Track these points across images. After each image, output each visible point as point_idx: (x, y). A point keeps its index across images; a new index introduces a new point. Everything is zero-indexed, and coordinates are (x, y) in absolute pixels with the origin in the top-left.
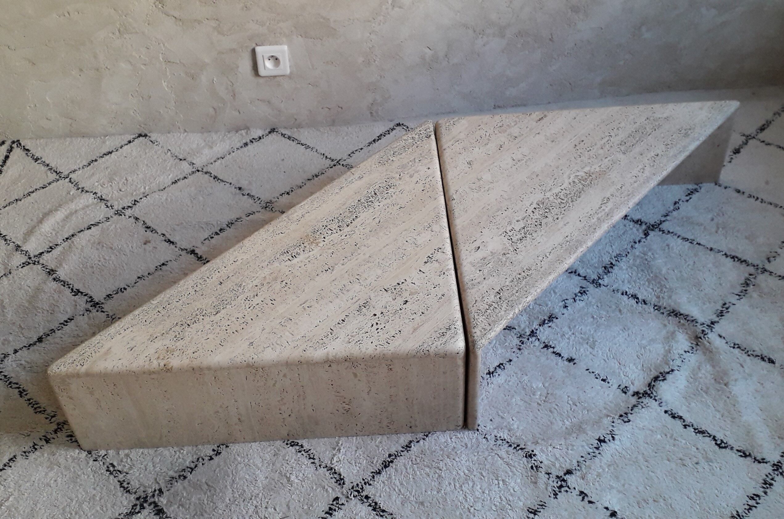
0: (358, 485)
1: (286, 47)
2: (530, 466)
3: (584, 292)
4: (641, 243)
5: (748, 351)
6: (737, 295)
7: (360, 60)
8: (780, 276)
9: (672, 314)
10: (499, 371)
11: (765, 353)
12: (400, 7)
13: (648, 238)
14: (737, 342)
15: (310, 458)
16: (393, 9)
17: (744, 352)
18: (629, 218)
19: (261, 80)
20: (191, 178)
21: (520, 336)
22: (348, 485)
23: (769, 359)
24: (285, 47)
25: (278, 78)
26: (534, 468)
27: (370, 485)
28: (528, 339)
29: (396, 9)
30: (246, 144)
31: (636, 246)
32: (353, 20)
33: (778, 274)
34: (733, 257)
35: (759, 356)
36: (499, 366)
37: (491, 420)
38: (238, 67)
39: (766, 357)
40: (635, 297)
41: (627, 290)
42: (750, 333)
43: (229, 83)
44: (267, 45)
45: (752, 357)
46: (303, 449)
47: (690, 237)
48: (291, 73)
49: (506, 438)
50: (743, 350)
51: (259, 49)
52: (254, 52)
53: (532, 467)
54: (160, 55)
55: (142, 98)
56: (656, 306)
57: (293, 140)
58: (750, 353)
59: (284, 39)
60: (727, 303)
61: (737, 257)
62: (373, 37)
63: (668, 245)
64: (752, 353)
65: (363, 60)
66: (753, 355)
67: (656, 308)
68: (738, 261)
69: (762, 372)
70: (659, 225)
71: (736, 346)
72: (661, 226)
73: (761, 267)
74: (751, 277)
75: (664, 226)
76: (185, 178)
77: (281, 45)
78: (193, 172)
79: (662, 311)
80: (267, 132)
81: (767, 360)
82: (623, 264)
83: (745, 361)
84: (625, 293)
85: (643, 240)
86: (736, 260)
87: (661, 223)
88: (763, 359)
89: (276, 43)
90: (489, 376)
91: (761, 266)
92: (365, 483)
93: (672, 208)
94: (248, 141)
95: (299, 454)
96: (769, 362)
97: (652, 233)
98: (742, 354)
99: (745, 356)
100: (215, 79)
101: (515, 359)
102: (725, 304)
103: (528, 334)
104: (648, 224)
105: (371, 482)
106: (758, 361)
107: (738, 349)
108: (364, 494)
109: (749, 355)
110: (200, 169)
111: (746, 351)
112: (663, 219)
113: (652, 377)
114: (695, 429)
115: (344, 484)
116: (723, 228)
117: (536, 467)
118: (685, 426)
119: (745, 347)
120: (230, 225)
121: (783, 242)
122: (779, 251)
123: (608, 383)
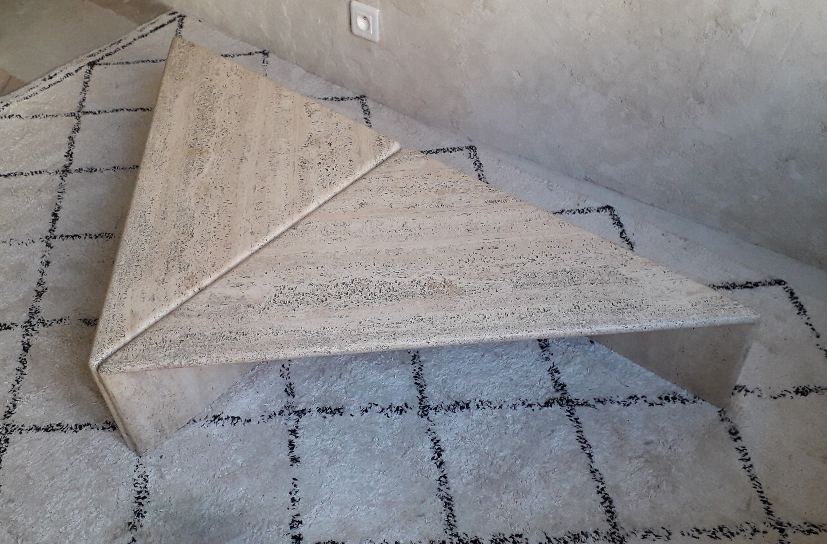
0: (14, 426)
1: (378, 11)
2: (130, 521)
3: (401, 411)
4: (529, 409)
6: (548, 538)
9: (445, 500)
10: (228, 423)
13: (546, 408)
15: (16, 380)
18: (556, 375)
19: (355, 39)
21: (288, 407)
22: (8, 421)
25: (368, 42)
26: (131, 526)
27: (21, 433)
28: (289, 414)
30: (325, 99)
31: (520, 408)
34: (606, 498)
36: (233, 418)
37: (161, 457)
38: (337, 15)
40: (439, 452)
41: (442, 440)
46: (23, 370)
47: (591, 439)
48: (380, 41)
49: (149, 481)
51: (354, 4)
52: (349, 4)
53: (130, 523)
56: (446, 478)
59: (377, 3)
60: (524, 537)
61: (611, 502)
63: (553, 431)
67: (443, 479)
68: (606, 507)
70: (578, 404)
72: (577, 408)
74: (593, 535)
75: (579, 411)
77: (373, 6)
79: (442, 488)
80: (354, 97)
82: (476, 414)
84: (436, 442)
85: (536, 408)
86: (607, 504)
87: (582, 405)
90: (213, 419)
91: (622, 533)
92: (19, 430)
93: (621, 399)
94: (330, 98)
95: (16, 372)
97: (556, 407)
101: (253, 423)
102: (520, 536)
103: (297, 409)
104: (565, 396)
105: (23, 432)
108: (8, 436)
112: (591, 402)
115: (8, 417)
116: (646, 461)
117: (134, 526)
121: (697, 530)
122: (676, 534)
123: (294, 505)
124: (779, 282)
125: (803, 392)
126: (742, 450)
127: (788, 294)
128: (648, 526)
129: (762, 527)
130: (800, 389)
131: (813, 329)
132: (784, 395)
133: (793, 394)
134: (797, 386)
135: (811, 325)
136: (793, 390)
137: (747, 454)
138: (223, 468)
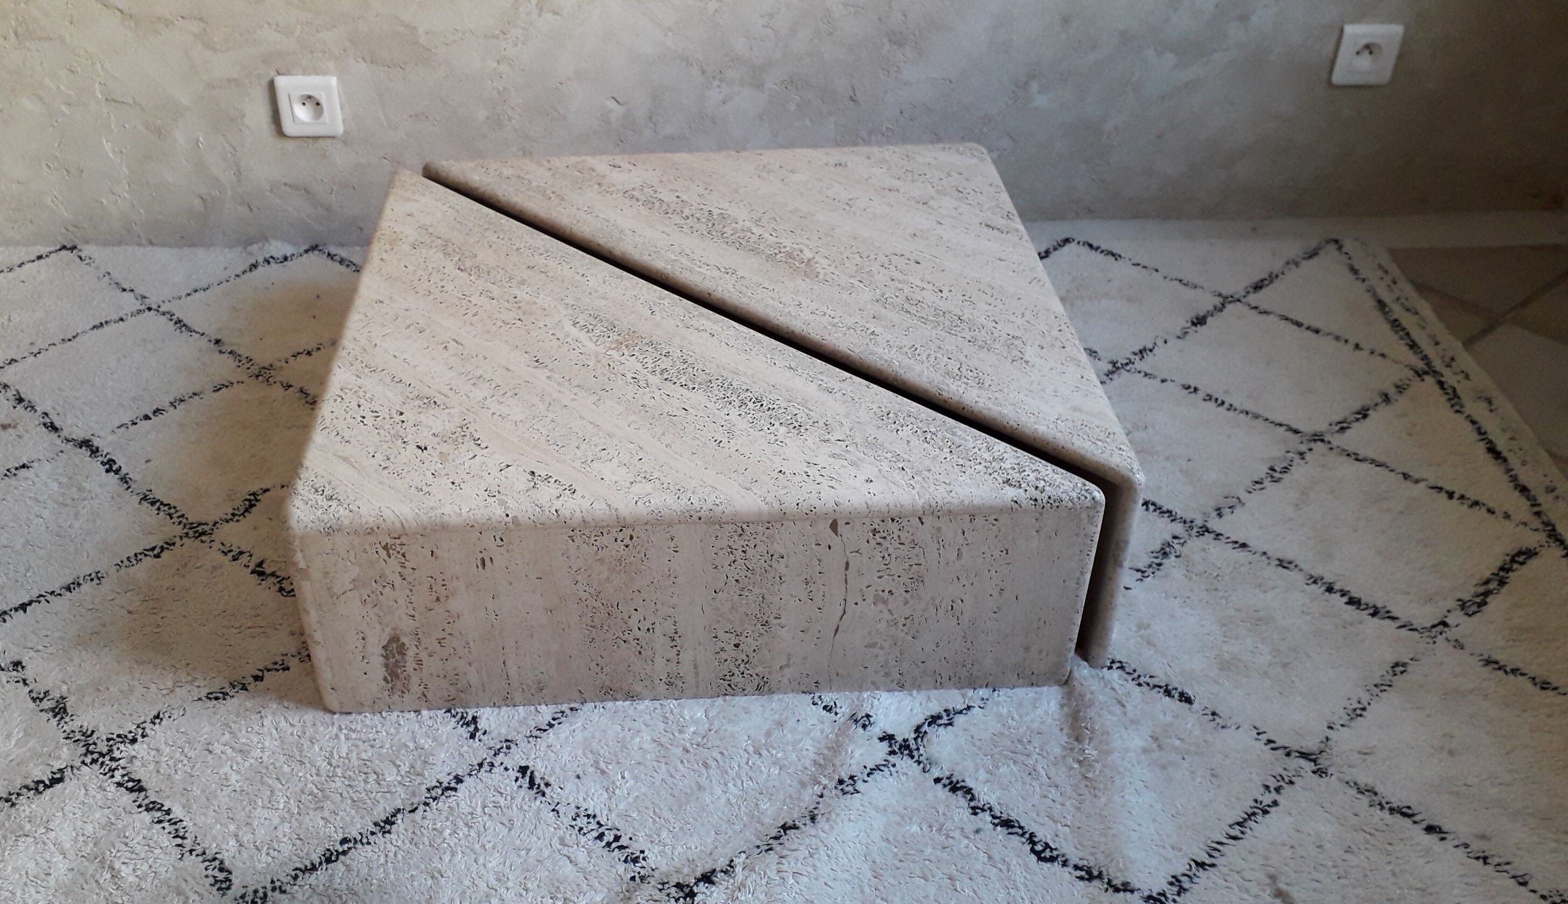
0: (256, 890)
1: (335, 79)
2: (629, 877)
5: (1139, 676)
6: (1139, 571)
7: (482, 114)
8: (1236, 542)
11: (1175, 682)
12: (555, 13)
14: (1118, 659)
16: (540, 15)
17: (1129, 678)
19: (289, 145)
20: (130, 321)
23: (1182, 694)
24: (333, 81)
25: (321, 142)
29: (549, 16)
30: (255, 267)
32: (464, 33)
33: (1234, 538)
34: (1146, 504)
35: (1160, 687)
37: (578, 777)
38: (244, 116)
39: (1176, 689)
42: (1149, 643)
43: (228, 148)
44: (297, 74)
45: (1145, 688)
48: (345, 132)
49: (598, 814)
50: (1128, 673)
51: (281, 82)
52: (271, 86)
53: (633, 879)
54: (97, 85)
55: (68, 171)
57: (348, 266)
58: (1142, 680)
59: (331, 64)
61: (1154, 504)
62: (504, 68)
64: (1148, 680)
65: (487, 114)
66: (1148, 685)
68: (1155, 510)
69: (1161, 717)
71: (1115, 666)
73: (1200, 525)
74: (1176, 541)
76: (122, 320)
77: (324, 74)
78: (139, 312)
80: (300, 249)
81: (1177, 695)
83: (1128, 694)
86: (1152, 508)
88: (1168, 693)
89: (316, 72)
91: (1199, 522)
92: (273, 890)
94: (261, 260)
96: (1180, 701)
98: (1127, 680)
99: (1131, 685)
100: (201, 139)
106: (1159, 695)
107: (1120, 671)
109: (1140, 685)
110: (154, 306)
111: (1136, 675)
113: (928, 713)
114: (994, 817)
117: (643, 877)
118: (975, 811)
119: (1133, 667)
120: (176, 404)
121: (1257, 482)
122: (1244, 496)
123: (836, 714)
124: (1067, 241)
125: (1199, 321)
126: (1209, 398)
127: (1087, 247)
128: (1212, 504)
129: (1303, 448)
130: (1195, 321)
131: (1145, 267)
132: (1187, 332)
133: (1194, 328)
134: (1189, 319)
135: (1138, 265)
136: (1189, 324)
137: (1216, 399)
138: (687, 736)
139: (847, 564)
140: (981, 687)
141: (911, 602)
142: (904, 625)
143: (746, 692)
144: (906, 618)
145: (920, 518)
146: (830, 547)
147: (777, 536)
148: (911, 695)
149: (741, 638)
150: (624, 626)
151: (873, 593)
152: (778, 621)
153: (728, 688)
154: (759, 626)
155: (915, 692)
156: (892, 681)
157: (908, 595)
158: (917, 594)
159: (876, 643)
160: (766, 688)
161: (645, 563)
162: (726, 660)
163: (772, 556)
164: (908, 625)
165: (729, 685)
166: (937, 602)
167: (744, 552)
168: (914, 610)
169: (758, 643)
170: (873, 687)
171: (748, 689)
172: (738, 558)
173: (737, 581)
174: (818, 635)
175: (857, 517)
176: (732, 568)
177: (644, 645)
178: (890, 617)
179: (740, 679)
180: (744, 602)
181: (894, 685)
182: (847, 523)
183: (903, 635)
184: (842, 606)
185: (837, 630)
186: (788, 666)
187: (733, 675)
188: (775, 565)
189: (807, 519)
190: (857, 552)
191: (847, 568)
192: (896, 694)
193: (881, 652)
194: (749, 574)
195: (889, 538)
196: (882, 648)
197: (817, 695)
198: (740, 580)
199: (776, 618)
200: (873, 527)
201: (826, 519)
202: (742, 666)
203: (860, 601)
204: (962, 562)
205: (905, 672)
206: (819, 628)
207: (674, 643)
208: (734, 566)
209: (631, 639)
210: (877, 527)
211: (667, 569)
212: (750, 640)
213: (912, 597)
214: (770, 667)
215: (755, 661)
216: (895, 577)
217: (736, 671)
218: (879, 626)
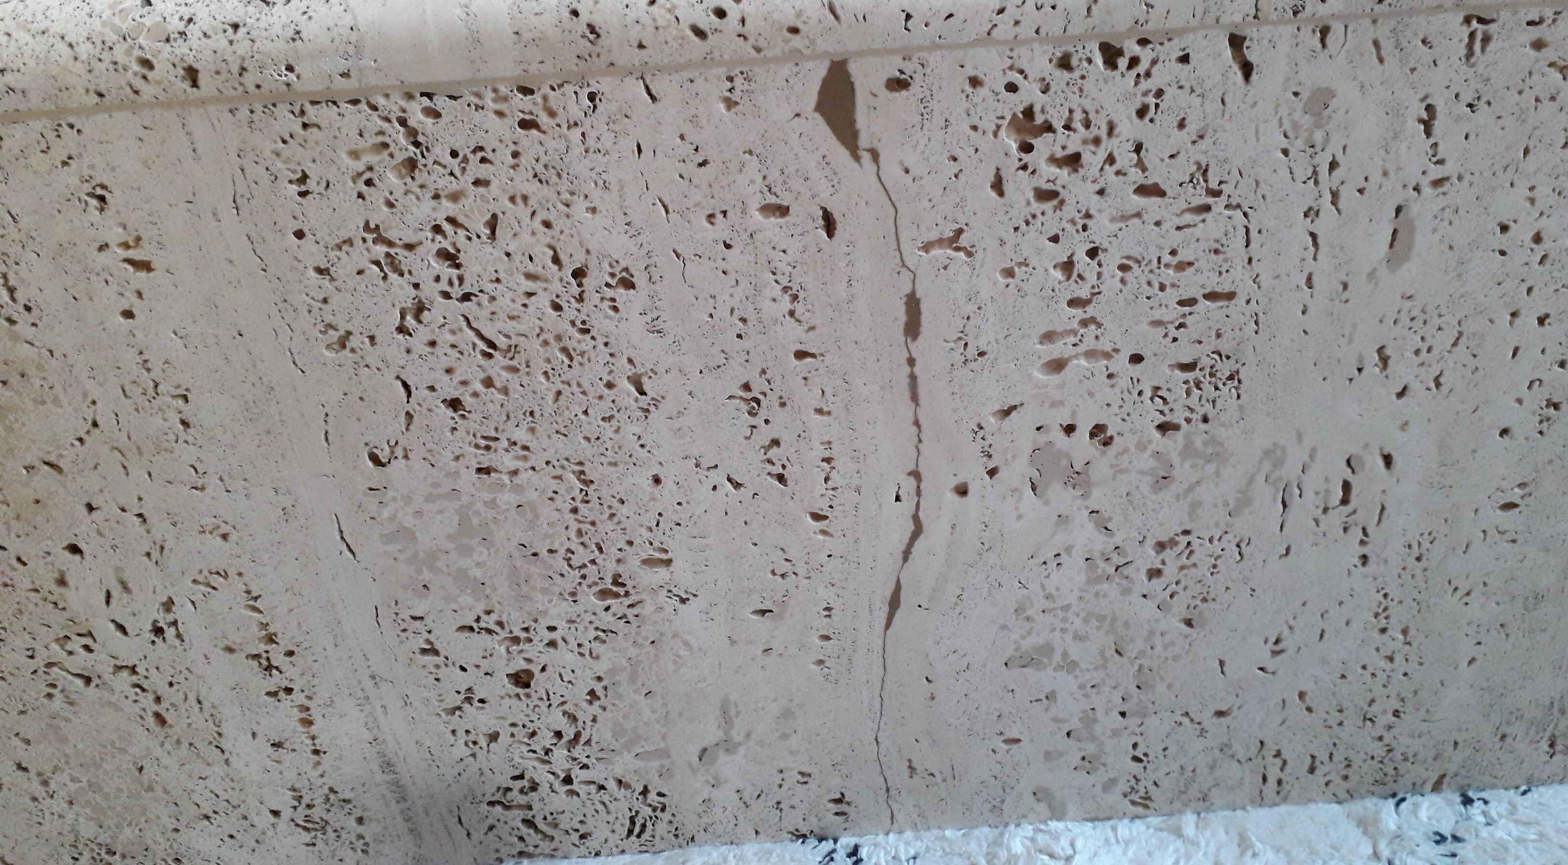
139: (913, 304)
140: (1417, 789)
141: (1183, 472)
142: (1154, 573)
143: (592, 844)
144: (1161, 546)
145: (1236, 42)
146: (829, 224)
147: (579, 165)
148: (1178, 833)
149: (531, 650)
150: (57, 618)
151: (1027, 440)
152: (662, 573)
153: (525, 830)
154: (590, 600)
155: (1189, 822)
156: (1111, 783)
157: (1173, 443)
158: (1212, 440)
159: (1047, 649)
160: (662, 828)
161: (23, 329)
162: (494, 737)
163: (579, 274)
164: (1170, 572)
165: (529, 823)
166: (1290, 470)
167: (450, 257)
168: (1195, 506)
169: (601, 668)
170: (1042, 808)
171: (601, 832)
172: (430, 291)
173: (455, 404)
174: (823, 625)
175: (938, 45)
176: (418, 343)
177: (163, 690)
178: (1100, 542)
179: (560, 800)
180: (507, 498)
181: (1115, 798)
182: (898, 84)
183: (1148, 609)
184: (907, 505)
185: (894, 603)
186: (728, 746)
187: (534, 787)
188: (601, 322)
189: (708, 60)
190: (954, 240)
191: (913, 328)
192: (1124, 828)
193: (1066, 683)
194: (496, 367)
195: (1092, 159)
196: (1070, 666)
197: (847, 841)
198: (468, 401)
199: (648, 562)
200: (1016, 103)
201: (796, 57)
202: (560, 755)
203: (977, 480)
204: (1410, 270)
205: (1155, 751)
206: (826, 595)
207: (276, 681)
208: (422, 335)
209: (105, 668)
210: (1039, 100)
211: (130, 358)
212: (565, 657)
213: (1188, 450)
214: (665, 753)
215: (602, 733)
216: (1120, 364)
217: (541, 774)
218: (1057, 577)
